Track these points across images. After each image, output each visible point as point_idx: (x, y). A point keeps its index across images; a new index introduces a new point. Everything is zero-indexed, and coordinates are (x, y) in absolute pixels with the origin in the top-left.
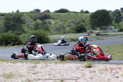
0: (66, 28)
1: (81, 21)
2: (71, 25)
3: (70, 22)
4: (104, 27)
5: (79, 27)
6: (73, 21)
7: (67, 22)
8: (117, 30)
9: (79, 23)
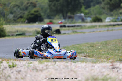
0: (8, 15)
1: (30, 6)
2: (15, 12)
3: (13, 7)
4: (69, 14)
5: (32, 14)
6: (17, 5)
7: (8, 6)
8: (89, 19)
9: (26, 8)
